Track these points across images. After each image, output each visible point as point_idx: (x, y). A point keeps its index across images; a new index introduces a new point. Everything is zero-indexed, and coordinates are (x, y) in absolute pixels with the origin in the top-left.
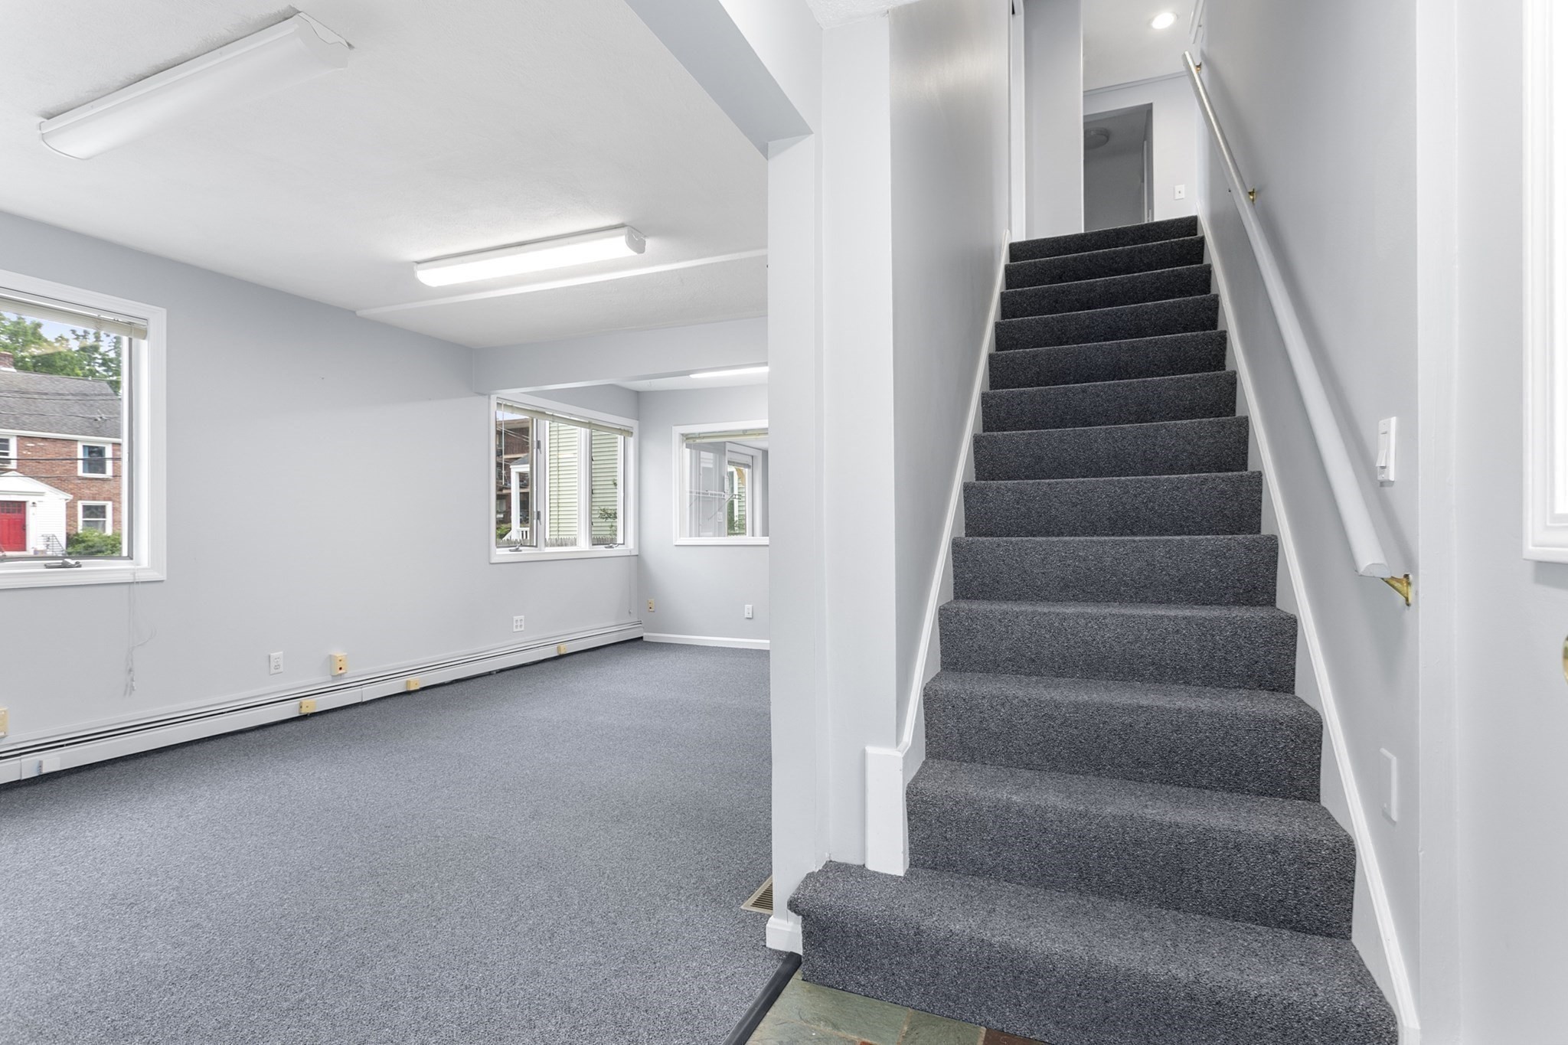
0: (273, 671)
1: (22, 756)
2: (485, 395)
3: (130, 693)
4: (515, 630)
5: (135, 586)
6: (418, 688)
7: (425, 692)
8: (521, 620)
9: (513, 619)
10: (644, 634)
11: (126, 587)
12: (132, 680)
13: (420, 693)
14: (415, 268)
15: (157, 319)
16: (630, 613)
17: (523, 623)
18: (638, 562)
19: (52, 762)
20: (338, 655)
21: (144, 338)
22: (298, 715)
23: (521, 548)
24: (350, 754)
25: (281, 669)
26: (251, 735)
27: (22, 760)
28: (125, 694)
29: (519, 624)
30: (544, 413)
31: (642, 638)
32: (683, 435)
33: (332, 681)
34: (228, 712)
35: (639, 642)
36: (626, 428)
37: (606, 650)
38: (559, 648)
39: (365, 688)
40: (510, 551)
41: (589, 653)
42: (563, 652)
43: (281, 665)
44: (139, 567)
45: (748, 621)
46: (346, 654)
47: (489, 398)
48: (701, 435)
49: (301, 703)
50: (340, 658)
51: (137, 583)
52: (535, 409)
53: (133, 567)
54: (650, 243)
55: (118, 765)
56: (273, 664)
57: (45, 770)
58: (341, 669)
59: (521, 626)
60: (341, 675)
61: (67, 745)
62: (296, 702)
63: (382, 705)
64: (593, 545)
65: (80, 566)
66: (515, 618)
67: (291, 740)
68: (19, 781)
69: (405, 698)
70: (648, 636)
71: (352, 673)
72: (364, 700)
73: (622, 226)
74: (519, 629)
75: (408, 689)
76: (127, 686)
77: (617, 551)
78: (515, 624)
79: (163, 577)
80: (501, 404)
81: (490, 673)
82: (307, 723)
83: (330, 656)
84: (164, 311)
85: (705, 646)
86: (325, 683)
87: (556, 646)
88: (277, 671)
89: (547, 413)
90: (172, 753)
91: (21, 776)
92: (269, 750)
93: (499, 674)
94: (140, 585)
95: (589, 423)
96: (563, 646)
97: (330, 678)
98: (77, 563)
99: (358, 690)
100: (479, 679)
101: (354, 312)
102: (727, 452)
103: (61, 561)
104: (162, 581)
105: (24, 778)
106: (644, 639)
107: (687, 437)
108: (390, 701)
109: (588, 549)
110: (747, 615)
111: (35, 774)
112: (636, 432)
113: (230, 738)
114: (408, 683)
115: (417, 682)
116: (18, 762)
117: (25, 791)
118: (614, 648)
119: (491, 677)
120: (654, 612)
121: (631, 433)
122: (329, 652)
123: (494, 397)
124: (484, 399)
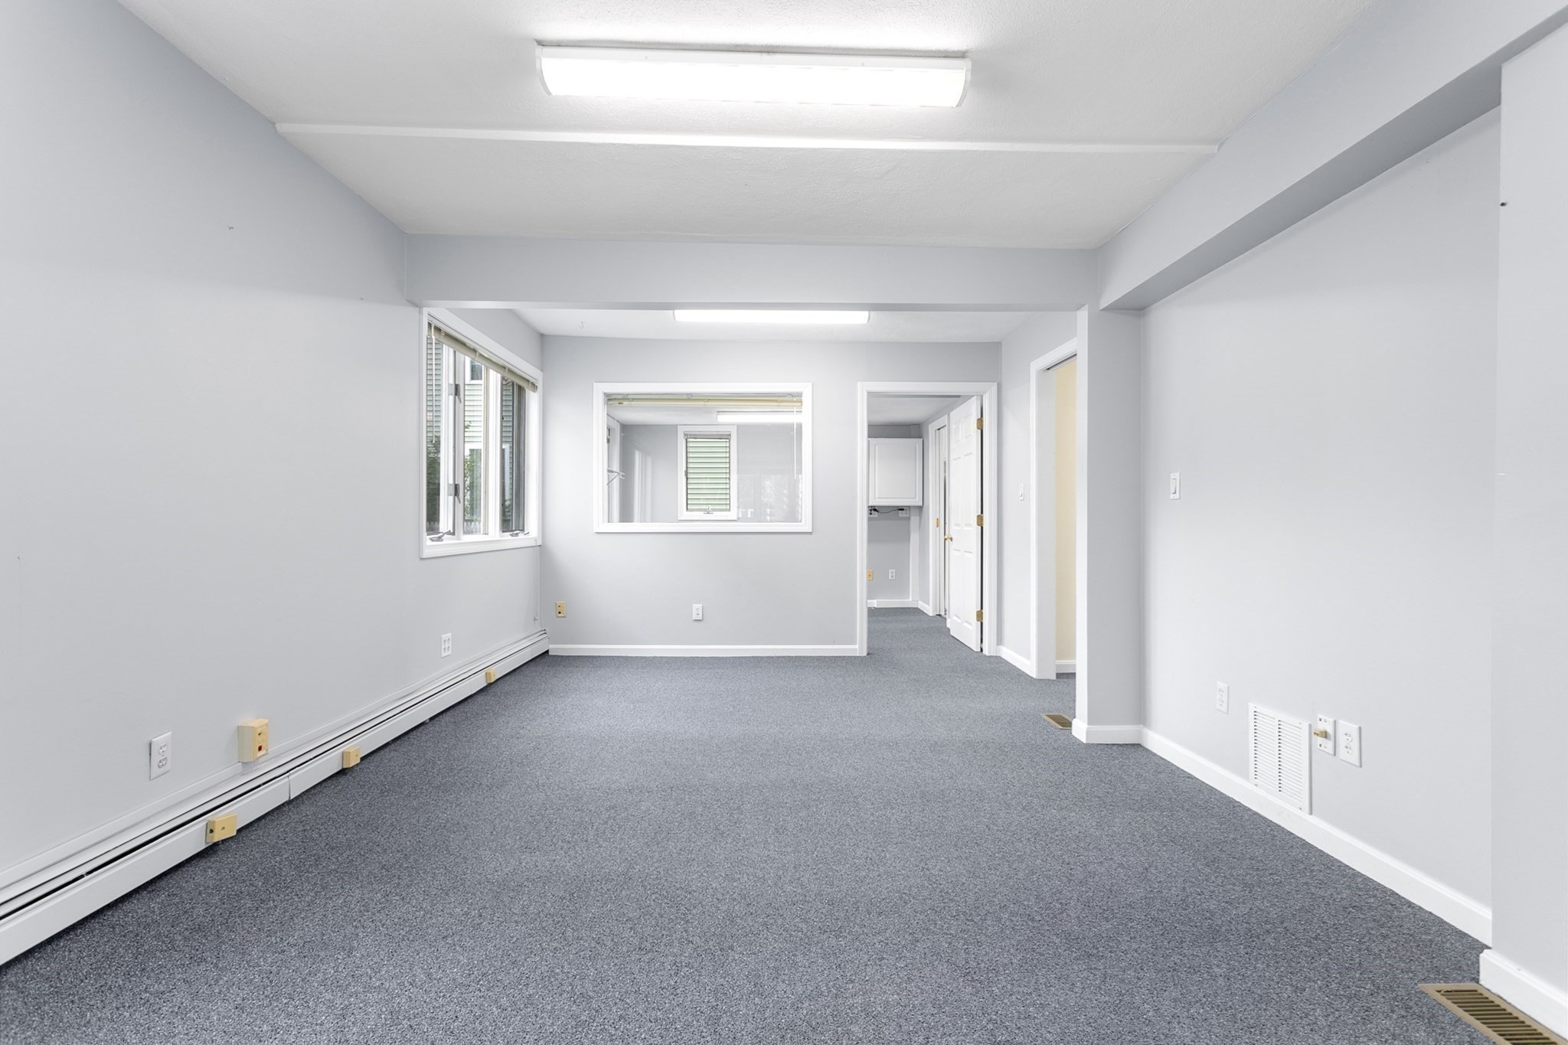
0: (156, 771)
2: (417, 306)
4: (444, 655)
6: (356, 762)
8: (449, 640)
9: (441, 638)
10: (551, 647)
13: (358, 769)
14: (535, 51)
17: (450, 645)
18: (542, 552)
22: (203, 848)
23: (443, 537)
25: (168, 767)
29: (447, 646)
31: (547, 652)
32: (605, 394)
33: (243, 774)
35: (547, 658)
36: (527, 378)
37: (528, 671)
38: (487, 675)
39: (293, 776)
40: (433, 540)
41: (513, 678)
42: (491, 680)
43: (170, 758)
45: (697, 623)
46: (267, 721)
47: (420, 313)
48: (629, 397)
49: (210, 824)
50: (259, 731)
56: (156, 758)
58: (260, 748)
59: (448, 649)
60: (260, 759)
62: (200, 824)
63: (321, 799)
64: (503, 532)
66: (444, 637)
69: (342, 780)
70: (555, 649)
71: (281, 749)
72: (291, 799)
75: (345, 767)
77: (521, 540)
78: (443, 647)
80: (432, 323)
81: (424, 724)
82: (227, 859)
83: (238, 727)
86: (233, 778)
87: (483, 673)
88: (162, 770)
93: (435, 722)
95: (502, 366)
96: (489, 672)
97: (240, 768)
99: (284, 780)
100: (416, 733)
101: (275, 124)
106: (550, 653)
107: (610, 398)
109: (498, 538)
110: (695, 617)
112: (540, 385)
114: (343, 755)
115: (354, 752)
119: (430, 728)
120: (564, 617)
121: (534, 387)
122: (241, 723)
123: (425, 310)
124: (414, 311)
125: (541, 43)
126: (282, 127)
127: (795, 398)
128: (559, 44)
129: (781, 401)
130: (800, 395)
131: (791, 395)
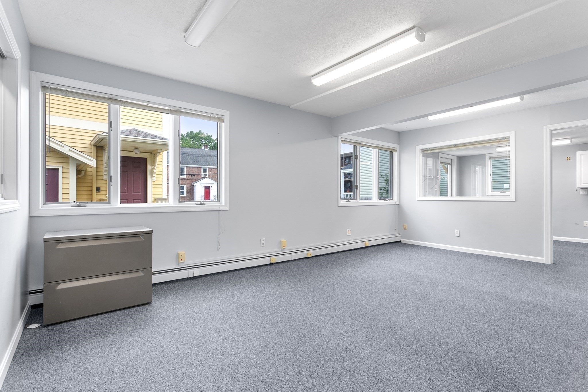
1: (189, 269)
2: (336, 137)
3: (219, 250)
4: (348, 235)
5: (220, 212)
6: (311, 256)
7: (313, 258)
8: (350, 231)
10: (402, 240)
11: (218, 212)
12: (219, 245)
13: (312, 258)
14: (311, 78)
15: (226, 114)
16: (395, 230)
17: (351, 232)
18: (399, 207)
19: (197, 272)
20: (283, 241)
21: (223, 123)
22: (270, 263)
23: (350, 200)
24: (287, 284)
25: (264, 245)
26: (255, 269)
27: (189, 271)
28: (217, 250)
29: (349, 232)
30: (359, 143)
31: (400, 241)
32: (421, 149)
33: (281, 251)
34: (248, 260)
35: (399, 243)
36: (394, 148)
37: (385, 246)
38: (365, 244)
39: (292, 255)
40: (346, 201)
41: (378, 246)
42: (367, 245)
43: (265, 244)
44: (221, 205)
45: (457, 237)
46: (286, 241)
47: (338, 138)
48: (431, 149)
49: (271, 259)
50: (284, 242)
51: (221, 210)
52: (355, 141)
53: (219, 205)
54: (427, 36)
55: (215, 276)
56: (262, 243)
57: (195, 275)
58: (284, 246)
59: (350, 233)
60: (284, 249)
61: (201, 267)
62: (269, 258)
63: (298, 262)
64: (380, 199)
65: (205, 204)
66: (348, 230)
67: (267, 273)
68: (188, 278)
69: (307, 260)
70: (404, 241)
71: (288, 248)
72: (292, 259)
73: (413, 27)
74: (349, 234)
75: (308, 256)
76: (218, 247)
77: (390, 202)
78: (348, 232)
79: (228, 209)
80: (342, 140)
81: (338, 252)
82: (273, 266)
83: (281, 241)
84: (229, 112)
85: (433, 248)
87: (364, 243)
88: (263, 246)
89: (361, 143)
90: (230, 273)
91: (188, 276)
92: (260, 277)
93: (341, 253)
94: (222, 212)
95: (378, 147)
96: (367, 243)
97: (280, 250)
98: (204, 203)
99: (290, 255)
100: (334, 254)
101: (289, 107)
102: (439, 157)
103: (200, 202)
104: (228, 210)
105: (189, 277)
106: (402, 242)
107: (423, 150)
108: (301, 260)
109: (377, 201)
110: (456, 235)
111: (192, 276)
112: (398, 150)
113: (248, 270)
114: (307, 254)
115: (311, 254)
116: (188, 271)
117: (189, 282)
118: (389, 245)
119: (338, 254)
120: (406, 230)
121: (396, 151)
122: (281, 240)
123: (340, 137)
124: (336, 138)
125: (312, 76)
126: (291, 107)
127: (506, 139)
128: (315, 75)
129: (500, 142)
130: (509, 138)
131: (505, 138)
